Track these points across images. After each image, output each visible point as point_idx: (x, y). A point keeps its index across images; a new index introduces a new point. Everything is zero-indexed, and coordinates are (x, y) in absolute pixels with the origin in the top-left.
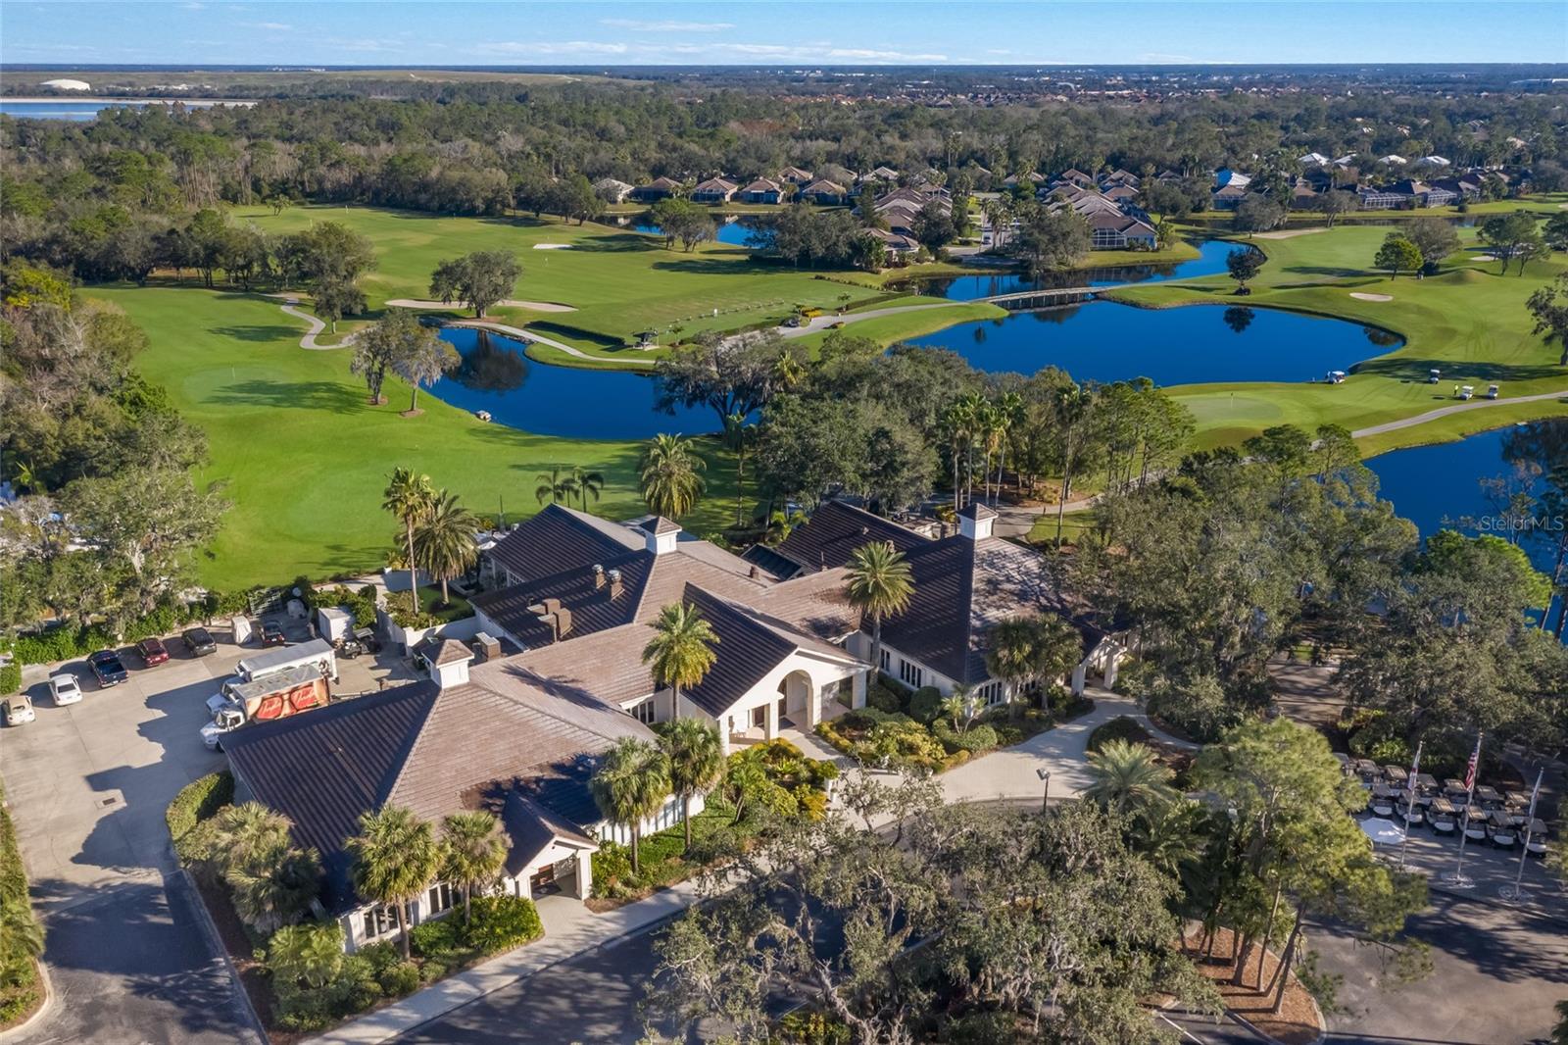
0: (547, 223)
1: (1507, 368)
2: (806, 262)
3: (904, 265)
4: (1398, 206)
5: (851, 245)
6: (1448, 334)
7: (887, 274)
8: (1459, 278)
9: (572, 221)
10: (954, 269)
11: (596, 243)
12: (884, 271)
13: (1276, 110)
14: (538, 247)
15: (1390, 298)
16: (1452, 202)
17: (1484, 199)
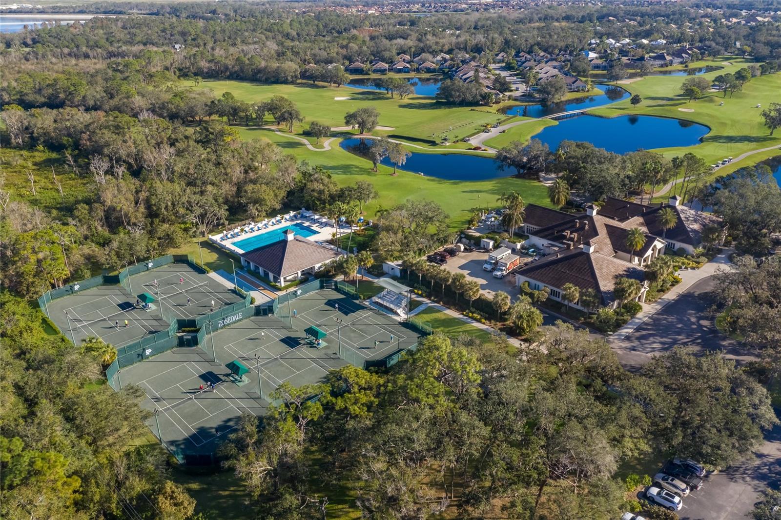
0: (323, 87)
1: (753, 138)
2: (464, 103)
3: (499, 102)
4: (662, 66)
5: (481, 95)
6: (724, 124)
7: (495, 107)
8: (711, 101)
9: (333, 85)
10: (517, 103)
11: (361, 96)
12: (494, 105)
13: (574, 14)
14: (336, 99)
15: (693, 111)
16: (681, 63)
17: (692, 61)
